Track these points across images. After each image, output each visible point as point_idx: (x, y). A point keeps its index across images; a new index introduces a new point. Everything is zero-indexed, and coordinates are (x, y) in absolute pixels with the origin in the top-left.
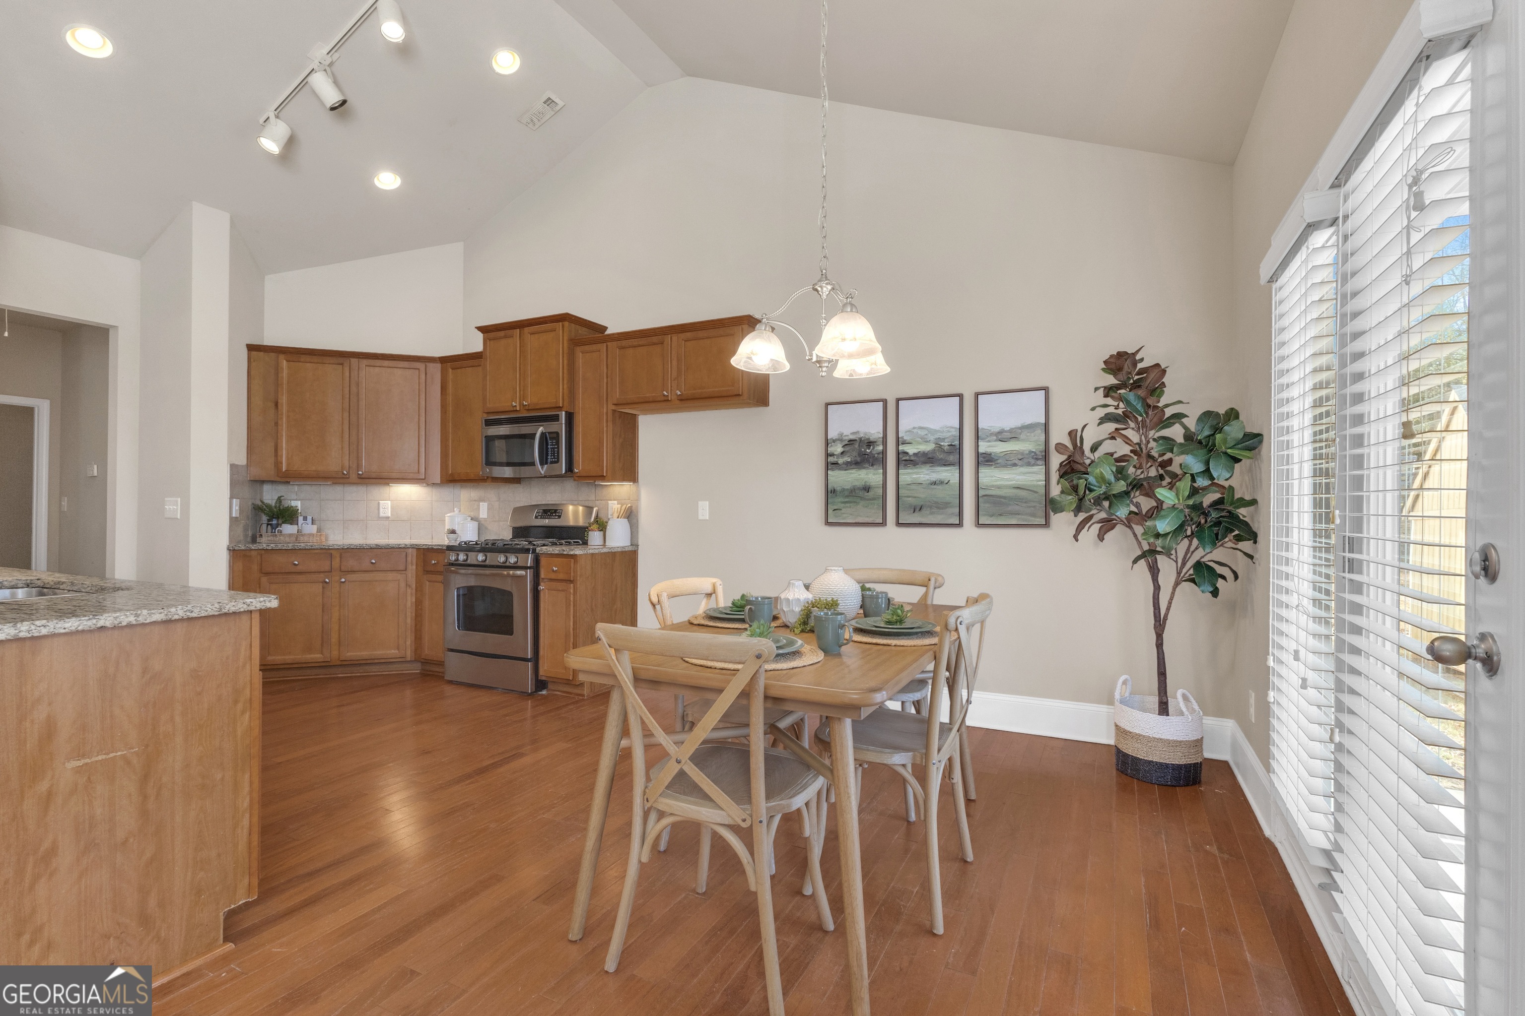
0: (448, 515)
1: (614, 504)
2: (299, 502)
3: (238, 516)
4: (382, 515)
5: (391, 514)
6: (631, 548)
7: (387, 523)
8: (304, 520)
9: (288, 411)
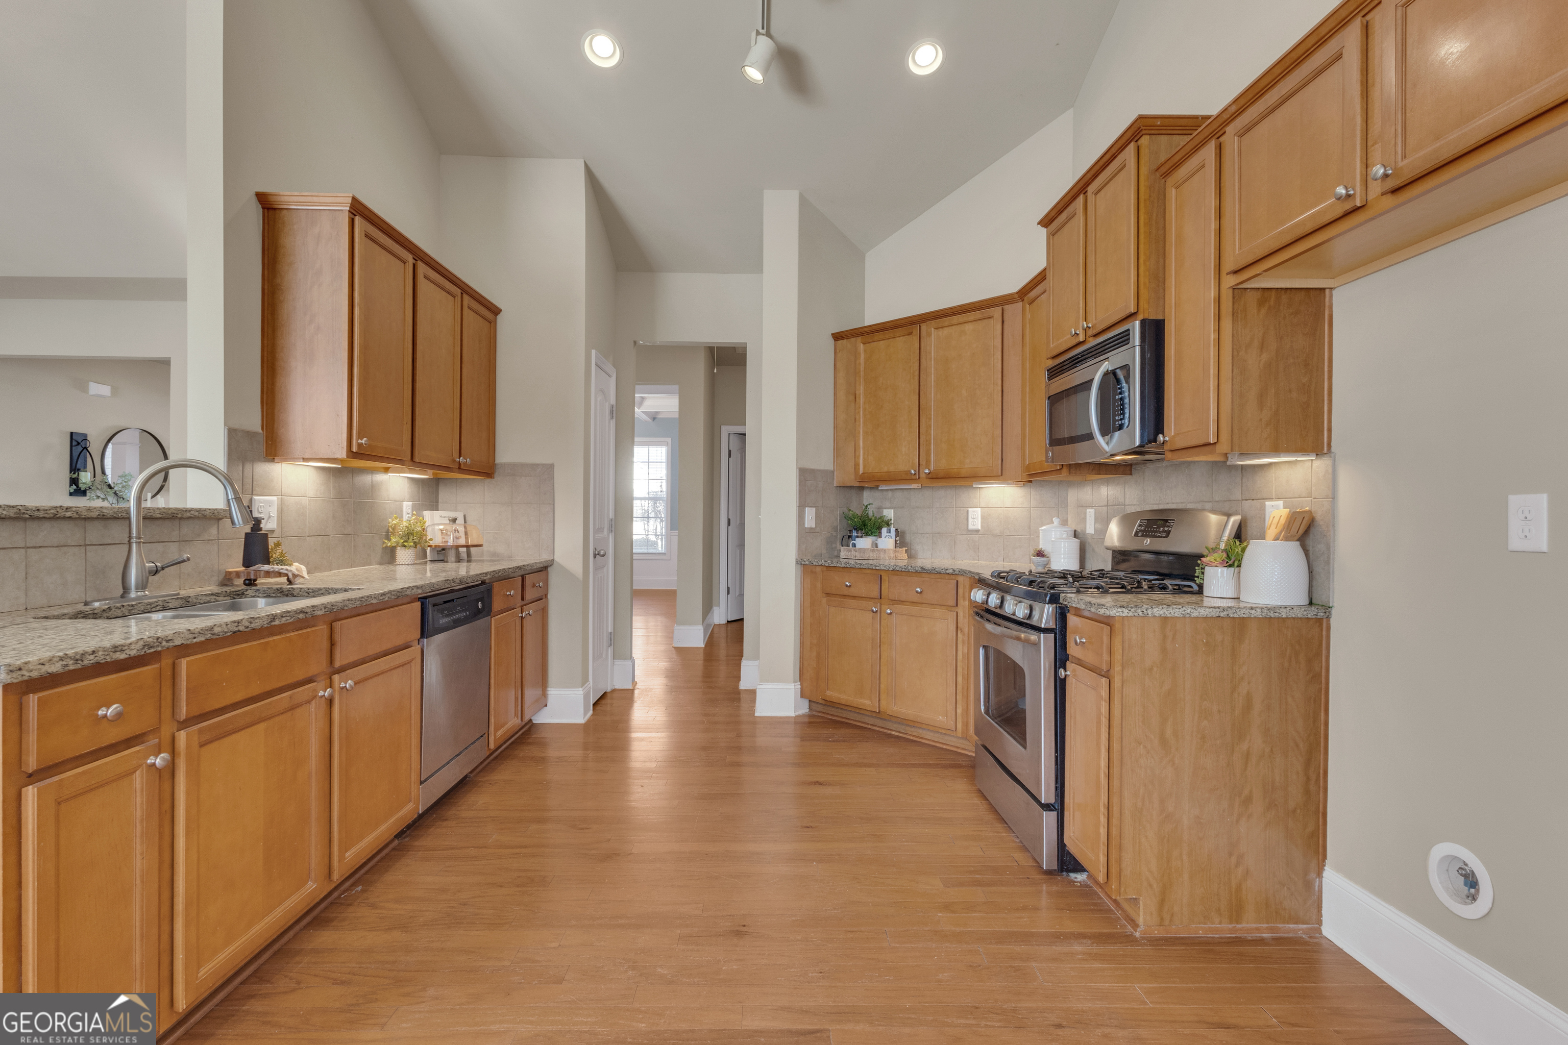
0: (1043, 528)
1: (1277, 507)
2: (892, 511)
3: (814, 526)
4: (971, 527)
5: (982, 526)
6: (1312, 613)
7: (976, 538)
8: (887, 533)
9: (864, 403)
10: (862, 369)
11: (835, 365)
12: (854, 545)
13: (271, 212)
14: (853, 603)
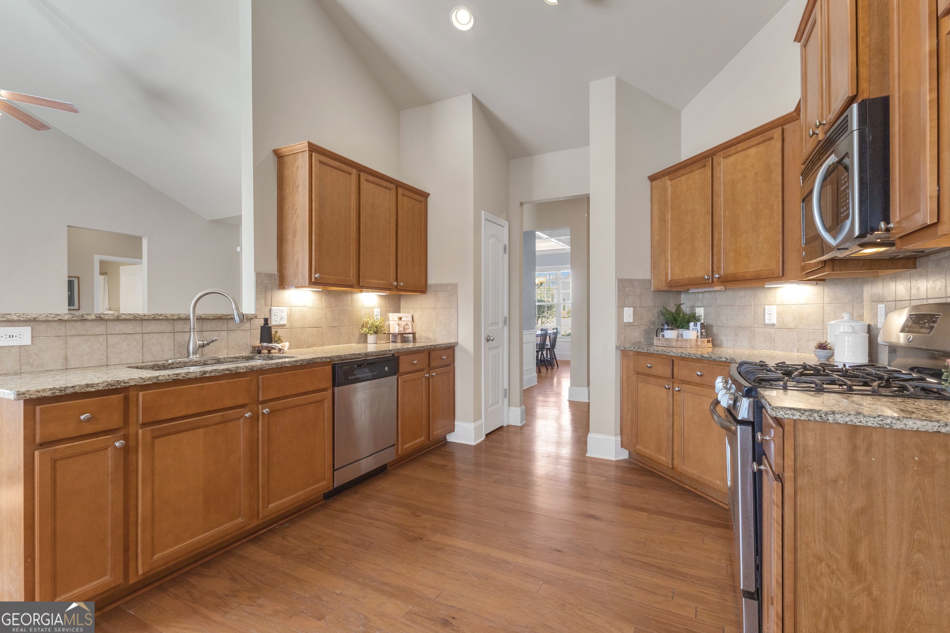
0: (833, 322)
2: (703, 309)
3: (632, 321)
4: (767, 322)
5: (777, 321)
7: (773, 331)
8: (694, 326)
9: (671, 226)
10: (669, 200)
11: (651, 200)
12: (663, 336)
13: (281, 158)
14: (653, 380)
